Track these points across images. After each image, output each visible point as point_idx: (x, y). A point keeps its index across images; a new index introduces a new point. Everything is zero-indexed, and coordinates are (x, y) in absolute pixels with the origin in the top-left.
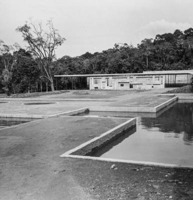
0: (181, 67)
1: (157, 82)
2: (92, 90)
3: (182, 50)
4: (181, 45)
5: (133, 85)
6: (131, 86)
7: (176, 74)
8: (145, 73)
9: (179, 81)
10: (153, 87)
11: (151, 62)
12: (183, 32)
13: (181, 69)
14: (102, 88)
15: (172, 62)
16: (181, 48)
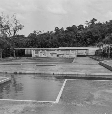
0: (80, 46)
1: (73, 54)
2: (34, 57)
3: (80, 36)
4: (79, 34)
5: (59, 55)
6: (58, 56)
7: (77, 49)
8: (60, 48)
9: (79, 53)
10: (70, 56)
11: (63, 42)
12: (77, 27)
13: (79, 47)
14: (40, 56)
15: (74, 42)
16: (79, 35)
